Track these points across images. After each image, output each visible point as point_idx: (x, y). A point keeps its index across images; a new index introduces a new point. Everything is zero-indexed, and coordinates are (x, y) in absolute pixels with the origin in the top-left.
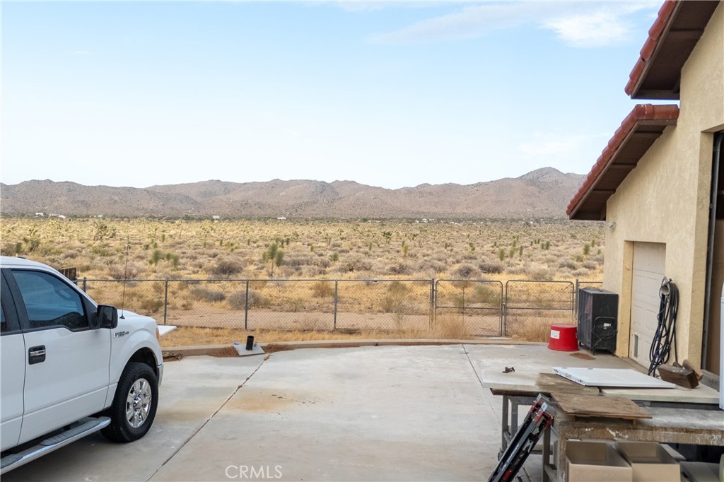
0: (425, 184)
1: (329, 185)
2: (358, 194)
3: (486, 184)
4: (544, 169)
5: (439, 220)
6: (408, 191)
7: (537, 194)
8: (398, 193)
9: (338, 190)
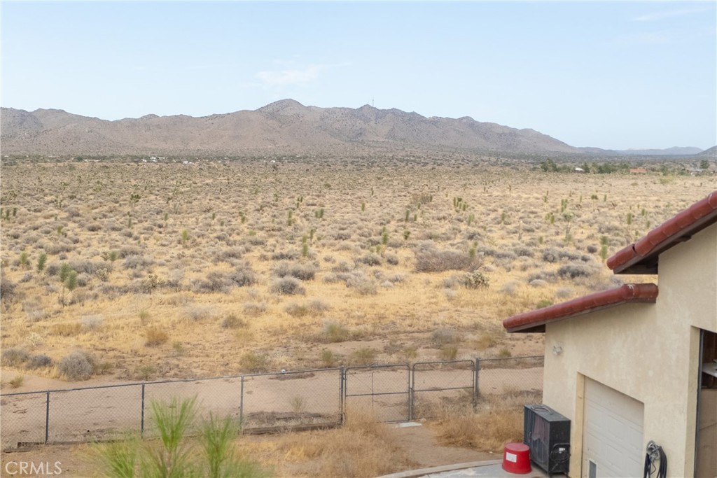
0: (151, 115)
1: (30, 114)
2: (69, 127)
3: (222, 116)
4: (284, 101)
5: (170, 159)
6: (131, 124)
7: (278, 129)
8: (118, 125)
9: (42, 121)
